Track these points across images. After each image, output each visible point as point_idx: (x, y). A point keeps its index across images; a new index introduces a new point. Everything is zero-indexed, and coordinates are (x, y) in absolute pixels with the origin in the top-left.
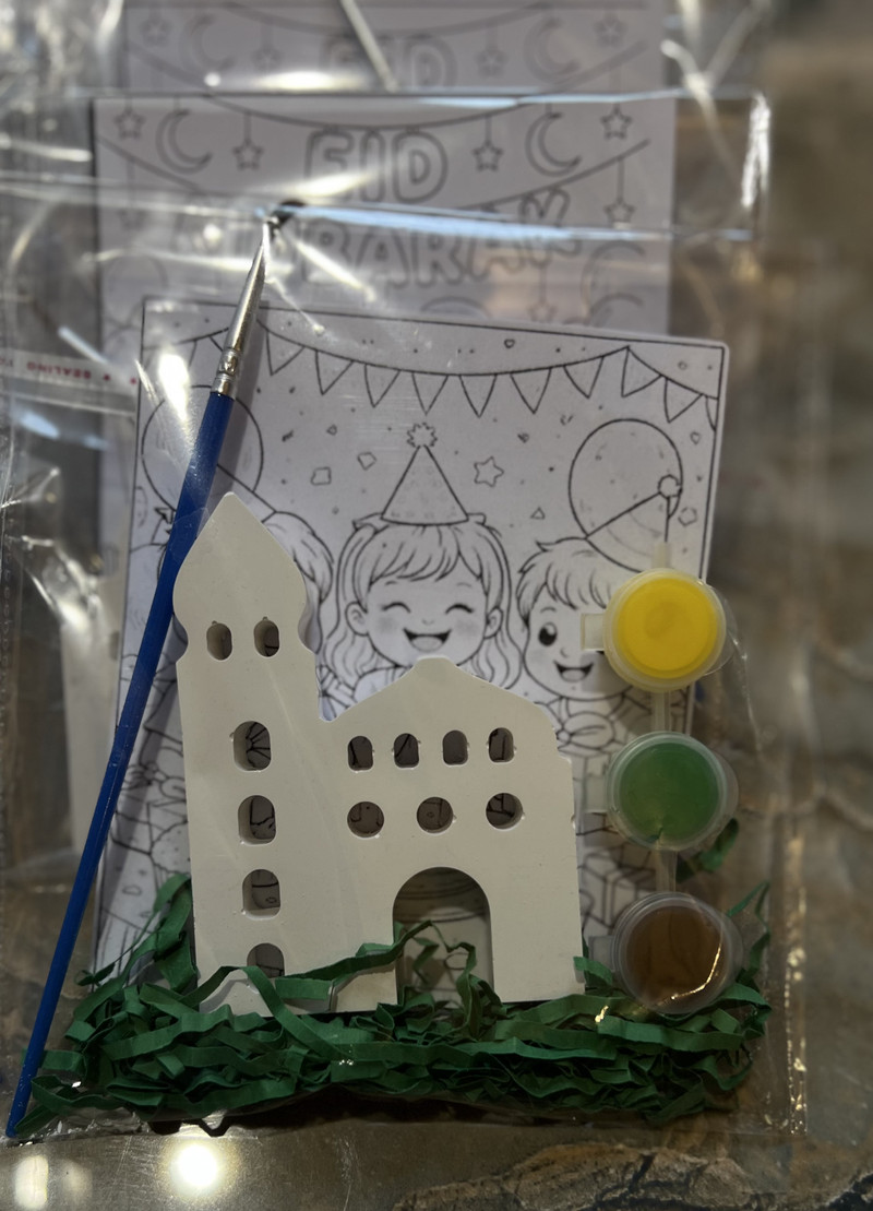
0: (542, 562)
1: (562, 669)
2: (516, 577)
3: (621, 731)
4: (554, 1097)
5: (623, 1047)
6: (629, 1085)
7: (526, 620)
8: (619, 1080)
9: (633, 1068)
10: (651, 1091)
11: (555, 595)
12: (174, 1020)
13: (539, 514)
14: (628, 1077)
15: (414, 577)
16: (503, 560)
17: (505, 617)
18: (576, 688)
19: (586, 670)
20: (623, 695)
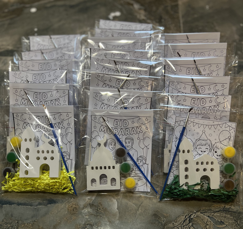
0: (216, 144)
1: (217, 155)
2: (213, 146)
3: (223, 162)
4: (216, 199)
5: (224, 194)
6: (224, 198)
7: (214, 150)
8: (223, 197)
9: (225, 197)
10: (226, 199)
11: (217, 148)
12: (178, 189)
13: (216, 139)
14: (224, 197)
15: (202, 145)
16: (212, 144)
17: (212, 150)
18: (219, 157)
19: (220, 156)
20: (224, 158)
